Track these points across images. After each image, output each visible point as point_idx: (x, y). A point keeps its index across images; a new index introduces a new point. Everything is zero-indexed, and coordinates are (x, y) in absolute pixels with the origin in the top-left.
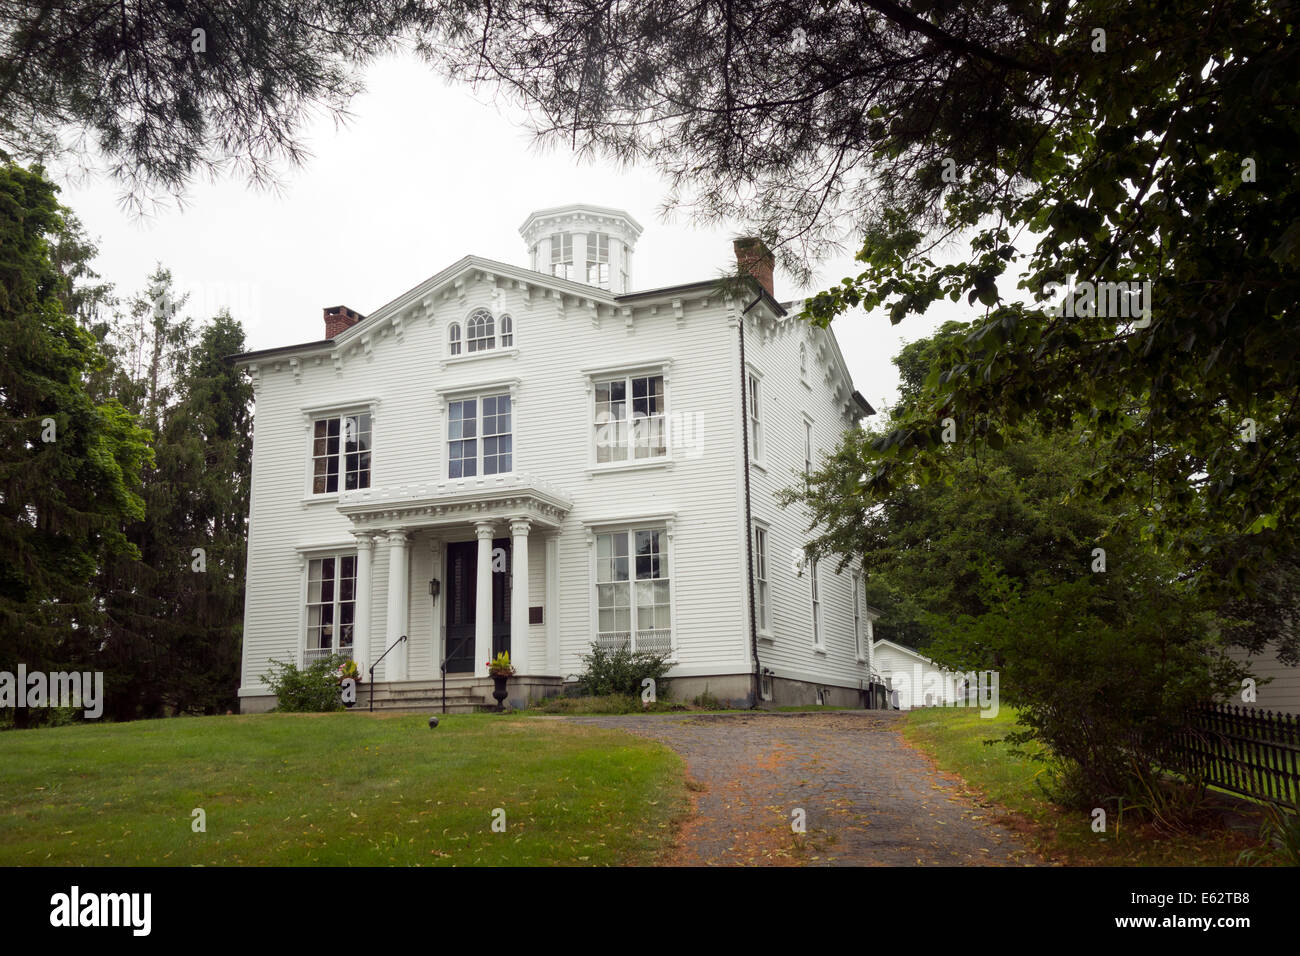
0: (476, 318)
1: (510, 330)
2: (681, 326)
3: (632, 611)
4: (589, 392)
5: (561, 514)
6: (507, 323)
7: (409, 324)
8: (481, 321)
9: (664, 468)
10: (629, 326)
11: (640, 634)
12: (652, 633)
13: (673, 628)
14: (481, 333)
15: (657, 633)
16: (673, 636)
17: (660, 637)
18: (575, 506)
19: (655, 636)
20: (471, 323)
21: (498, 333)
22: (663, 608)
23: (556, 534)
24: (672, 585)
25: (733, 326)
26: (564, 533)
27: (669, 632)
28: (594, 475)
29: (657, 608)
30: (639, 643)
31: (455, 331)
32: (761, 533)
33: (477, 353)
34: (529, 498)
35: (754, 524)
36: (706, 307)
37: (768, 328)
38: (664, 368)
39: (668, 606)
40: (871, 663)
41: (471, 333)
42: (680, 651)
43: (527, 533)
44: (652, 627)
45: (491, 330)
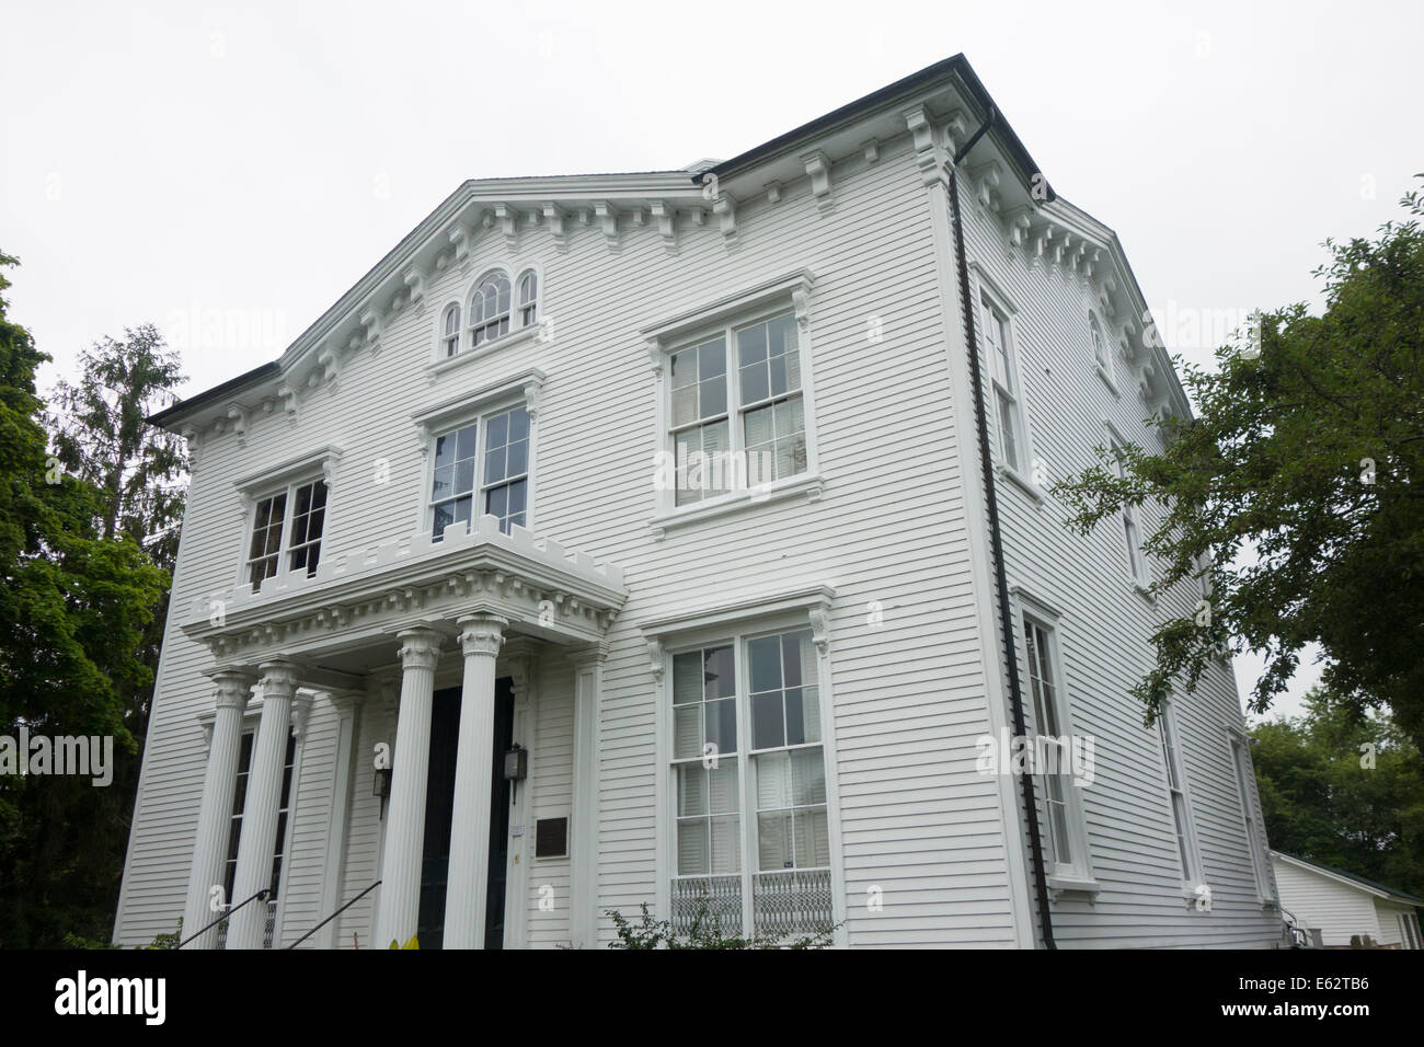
0: (484, 289)
1: (534, 296)
2: (827, 211)
3: (743, 824)
4: (659, 370)
5: (604, 615)
6: (529, 285)
7: (391, 322)
8: (492, 292)
9: (802, 495)
10: (729, 235)
11: (765, 881)
12: (790, 878)
13: (835, 867)
14: (491, 312)
15: (802, 877)
16: (837, 888)
17: (811, 888)
18: (632, 597)
19: (796, 887)
20: (477, 297)
21: (515, 306)
22: (813, 814)
23: (594, 658)
24: (829, 756)
25: (931, 184)
26: (610, 657)
27: (826, 876)
28: (667, 530)
29: (801, 816)
30: (762, 905)
31: (452, 317)
32: (1039, 633)
33: (484, 344)
34: (493, 571)
35: (1017, 608)
36: (875, 163)
37: (1018, 226)
38: (795, 295)
39: (823, 813)
40: (1283, 903)
41: (476, 314)
42: (854, 926)
43: (495, 649)
44: (789, 864)
45: (504, 302)
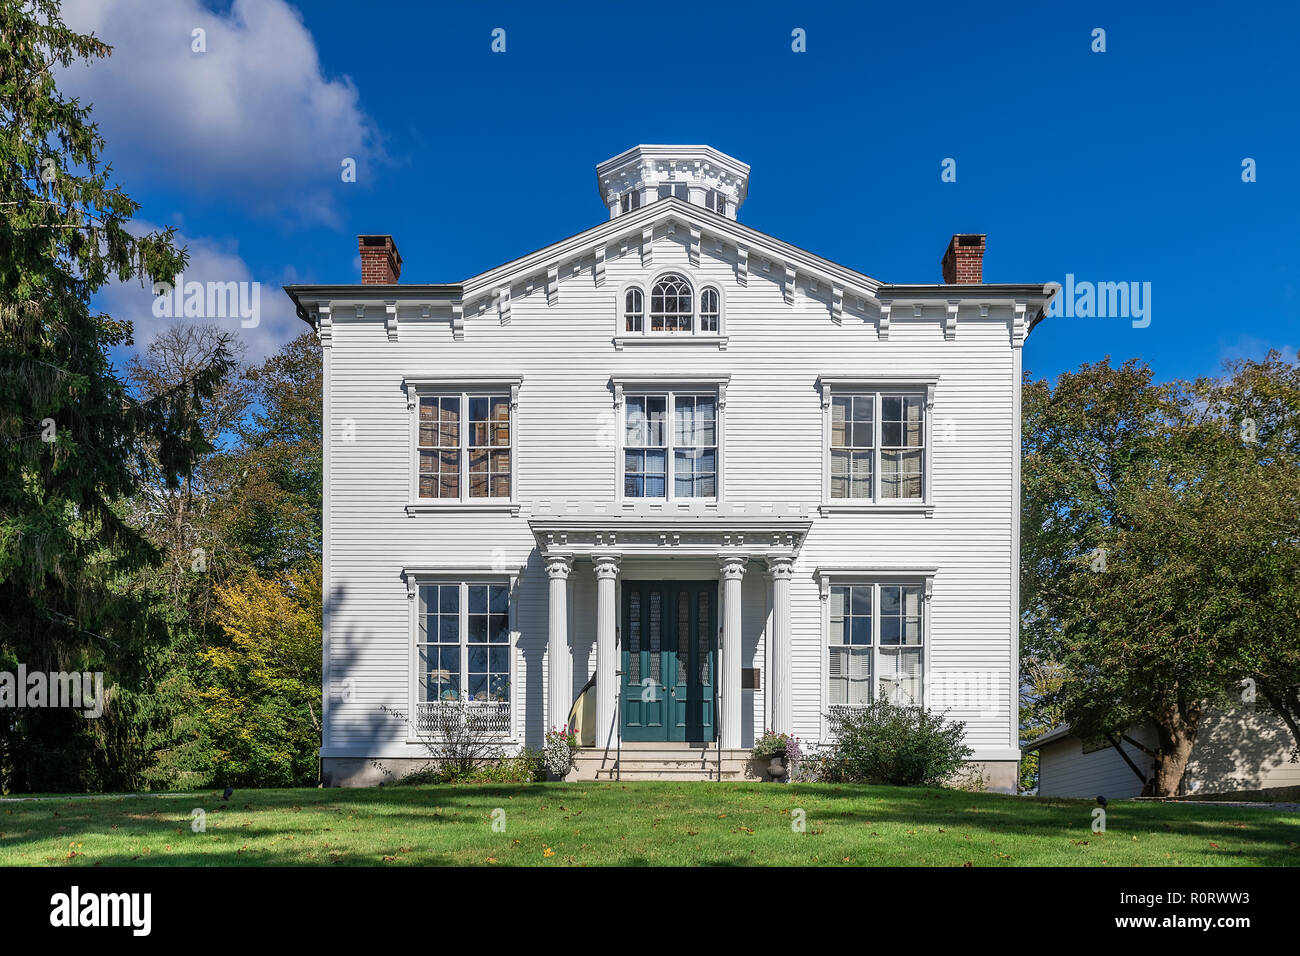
0: (664, 285)
1: (713, 309)
2: (951, 337)
3: (876, 681)
4: (827, 405)
6: (711, 298)
7: (566, 280)
8: (671, 290)
9: (922, 513)
10: (885, 328)
14: (671, 307)
20: (657, 291)
21: (697, 310)
24: (927, 654)
25: (1018, 346)
31: (634, 298)
33: (664, 333)
36: (984, 318)
38: (929, 388)
41: (657, 305)
45: (685, 304)
